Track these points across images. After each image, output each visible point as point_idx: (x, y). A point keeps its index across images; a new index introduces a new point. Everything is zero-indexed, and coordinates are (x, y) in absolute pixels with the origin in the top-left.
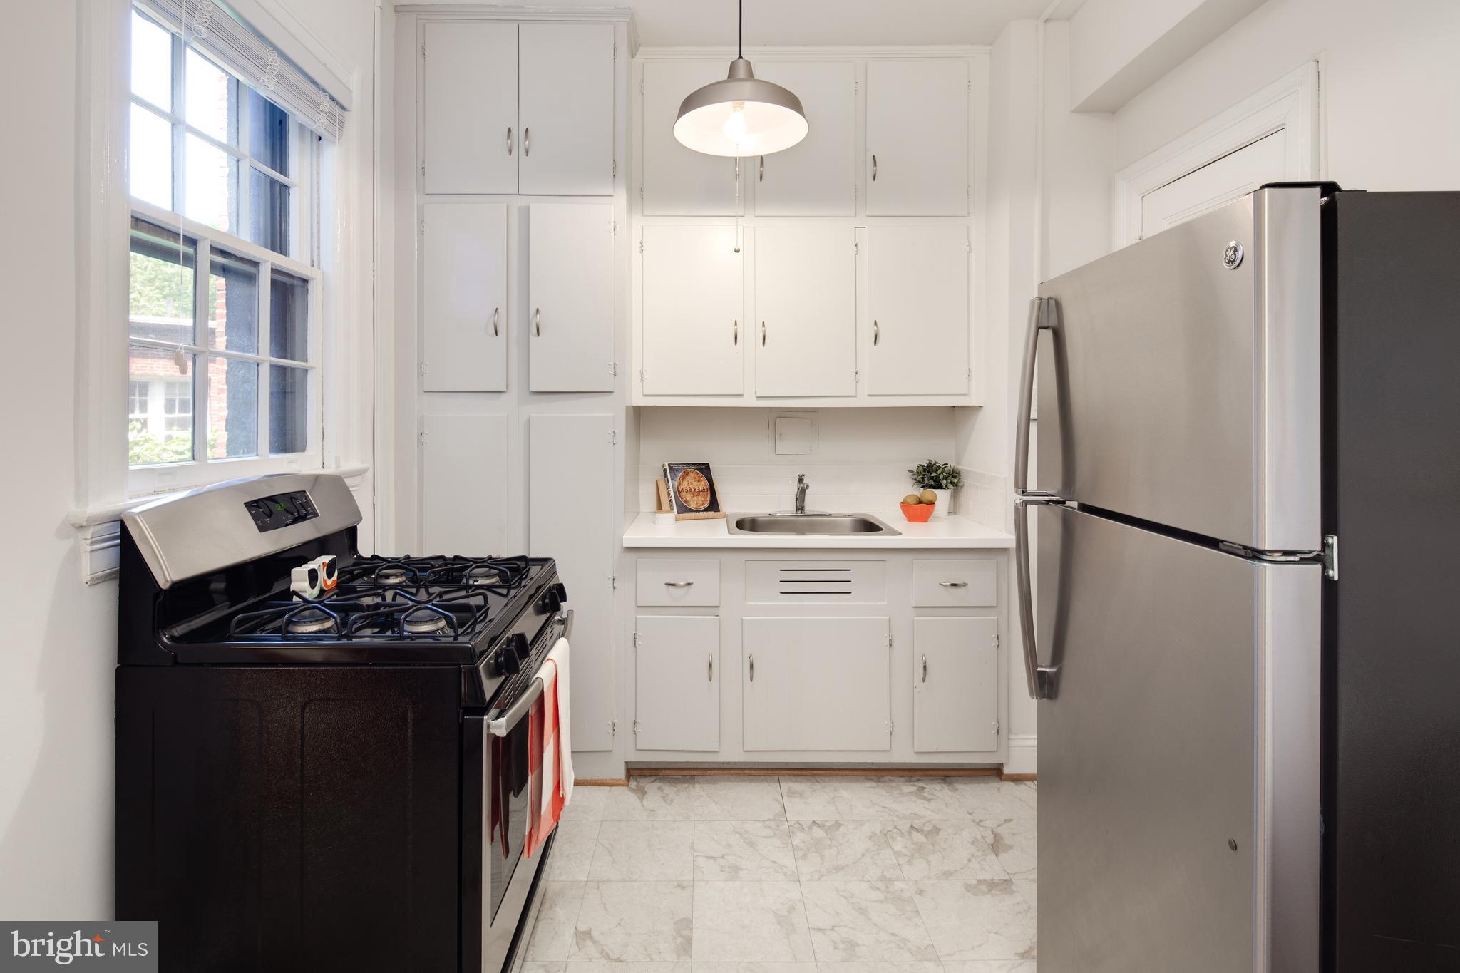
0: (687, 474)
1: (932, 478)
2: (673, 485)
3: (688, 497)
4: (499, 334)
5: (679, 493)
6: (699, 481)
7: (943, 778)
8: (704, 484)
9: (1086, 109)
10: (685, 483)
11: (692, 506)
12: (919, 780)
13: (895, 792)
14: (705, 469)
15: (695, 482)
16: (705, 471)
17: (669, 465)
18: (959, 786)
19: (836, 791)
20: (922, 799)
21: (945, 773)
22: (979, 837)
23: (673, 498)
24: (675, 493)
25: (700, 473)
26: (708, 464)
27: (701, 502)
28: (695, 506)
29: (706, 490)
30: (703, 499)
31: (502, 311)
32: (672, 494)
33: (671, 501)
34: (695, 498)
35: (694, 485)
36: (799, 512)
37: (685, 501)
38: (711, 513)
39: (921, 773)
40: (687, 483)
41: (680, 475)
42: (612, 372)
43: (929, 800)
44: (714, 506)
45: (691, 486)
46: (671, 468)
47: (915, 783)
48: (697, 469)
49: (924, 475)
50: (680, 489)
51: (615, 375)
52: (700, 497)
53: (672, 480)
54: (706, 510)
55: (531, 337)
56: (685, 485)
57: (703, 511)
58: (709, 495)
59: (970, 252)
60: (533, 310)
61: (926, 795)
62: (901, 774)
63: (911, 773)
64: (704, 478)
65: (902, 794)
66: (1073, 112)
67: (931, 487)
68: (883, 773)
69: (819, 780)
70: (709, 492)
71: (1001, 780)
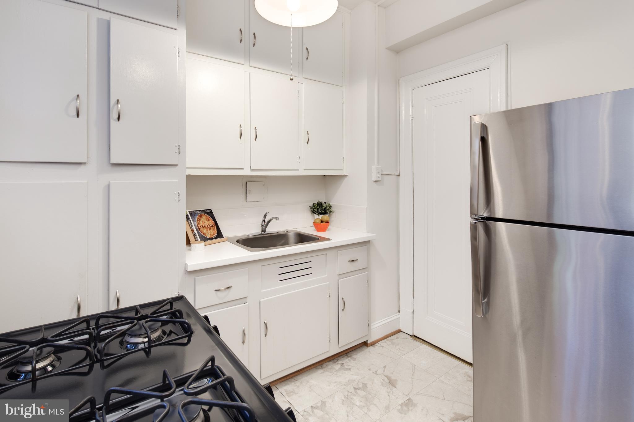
0: (201, 216)
1: (322, 210)
2: (194, 224)
3: (205, 231)
4: (80, 116)
5: (199, 229)
6: (208, 220)
7: (346, 354)
8: (211, 222)
9: (390, 49)
10: (201, 222)
11: (208, 236)
12: (338, 360)
13: (333, 371)
14: (210, 213)
15: (205, 221)
16: (210, 214)
17: (189, 212)
18: (355, 356)
19: (308, 382)
20: (346, 370)
21: (346, 352)
22: (382, 381)
23: (196, 233)
24: (197, 229)
25: (208, 216)
26: (211, 210)
27: (212, 233)
28: (210, 236)
29: (213, 226)
30: (213, 231)
31: (83, 97)
32: (195, 230)
33: (195, 235)
34: (209, 231)
35: (206, 223)
36: (263, 233)
37: (204, 234)
38: (219, 239)
39: (337, 356)
40: (202, 222)
41: (197, 218)
42: (177, 151)
43: (350, 369)
44: (219, 235)
45: (205, 224)
46: (191, 214)
47: (338, 362)
48: (206, 213)
49: (318, 208)
50: (199, 227)
51: (179, 153)
52: (211, 230)
53: (193, 221)
54: (216, 238)
55: (112, 121)
56: (201, 224)
57: (215, 238)
58: (216, 228)
59: (343, 103)
60: (113, 101)
61: (346, 367)
62: (329, 360)
63: (333, 358)
64: (210, 219)
65: (337, 371)
66: (386, 48)
67: (321, 214)
68: (322, 363)
69: (296, 379)
70: (215, 226)
71: (368, 347)
